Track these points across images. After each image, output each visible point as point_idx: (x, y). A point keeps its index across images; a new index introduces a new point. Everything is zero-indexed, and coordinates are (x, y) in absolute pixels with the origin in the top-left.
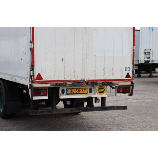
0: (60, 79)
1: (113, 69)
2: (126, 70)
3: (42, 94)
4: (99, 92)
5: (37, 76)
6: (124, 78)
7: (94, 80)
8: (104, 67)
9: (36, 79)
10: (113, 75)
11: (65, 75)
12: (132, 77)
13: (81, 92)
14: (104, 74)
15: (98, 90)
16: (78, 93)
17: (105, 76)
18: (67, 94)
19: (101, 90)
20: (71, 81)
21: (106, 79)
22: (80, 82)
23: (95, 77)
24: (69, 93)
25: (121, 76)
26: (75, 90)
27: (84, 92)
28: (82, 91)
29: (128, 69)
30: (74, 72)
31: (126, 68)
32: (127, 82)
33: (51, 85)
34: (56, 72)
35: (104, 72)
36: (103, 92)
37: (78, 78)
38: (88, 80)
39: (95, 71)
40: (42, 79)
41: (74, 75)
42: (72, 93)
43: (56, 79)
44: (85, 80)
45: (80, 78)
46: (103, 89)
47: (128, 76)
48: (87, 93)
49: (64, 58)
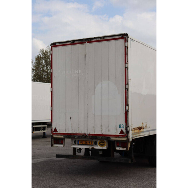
0: (69, 133)
1: (108, 126)
2: (120, 127)
3: (60, 143)
4: (100, 145)
5: (54, 130)
6: (118, 134)
7: (93, 134)
8: (102, 124)
9: (54, 132)
10: (109, 131)
11: (72, 129)
12: (125, 133)
13: (88, 144)
14: (102, 130)
15: (99, 143)
16: (86, 144)
17: (103, 132)
18: (78, 144)
19: (102, 144)
20: (76, 134)
21: (103, 134)
22: (83, 136)
23: (94, 132)
24: (80, 143)
25: (116, 132)
26: (84, 141)
27: (91, 144)
28: (89, 142)
29: (122, 126)
30: (79, 127)
31: (120, 126)
32: (121, 137)
33: (64, 137)
34: (66, 127)
35: (102, 128)
36: (104, 145)
37: (81, 132)
38: (89, 135)
39: (94, 127)
40: (57, 132)
41: (79, 130)
42: (82, 144)
43: (66, 132)
44: (87, 134)
45: (83, 133)
46: (104, 142)
47: (122, 132)
48: (93, 145)
49: (71, 117)
